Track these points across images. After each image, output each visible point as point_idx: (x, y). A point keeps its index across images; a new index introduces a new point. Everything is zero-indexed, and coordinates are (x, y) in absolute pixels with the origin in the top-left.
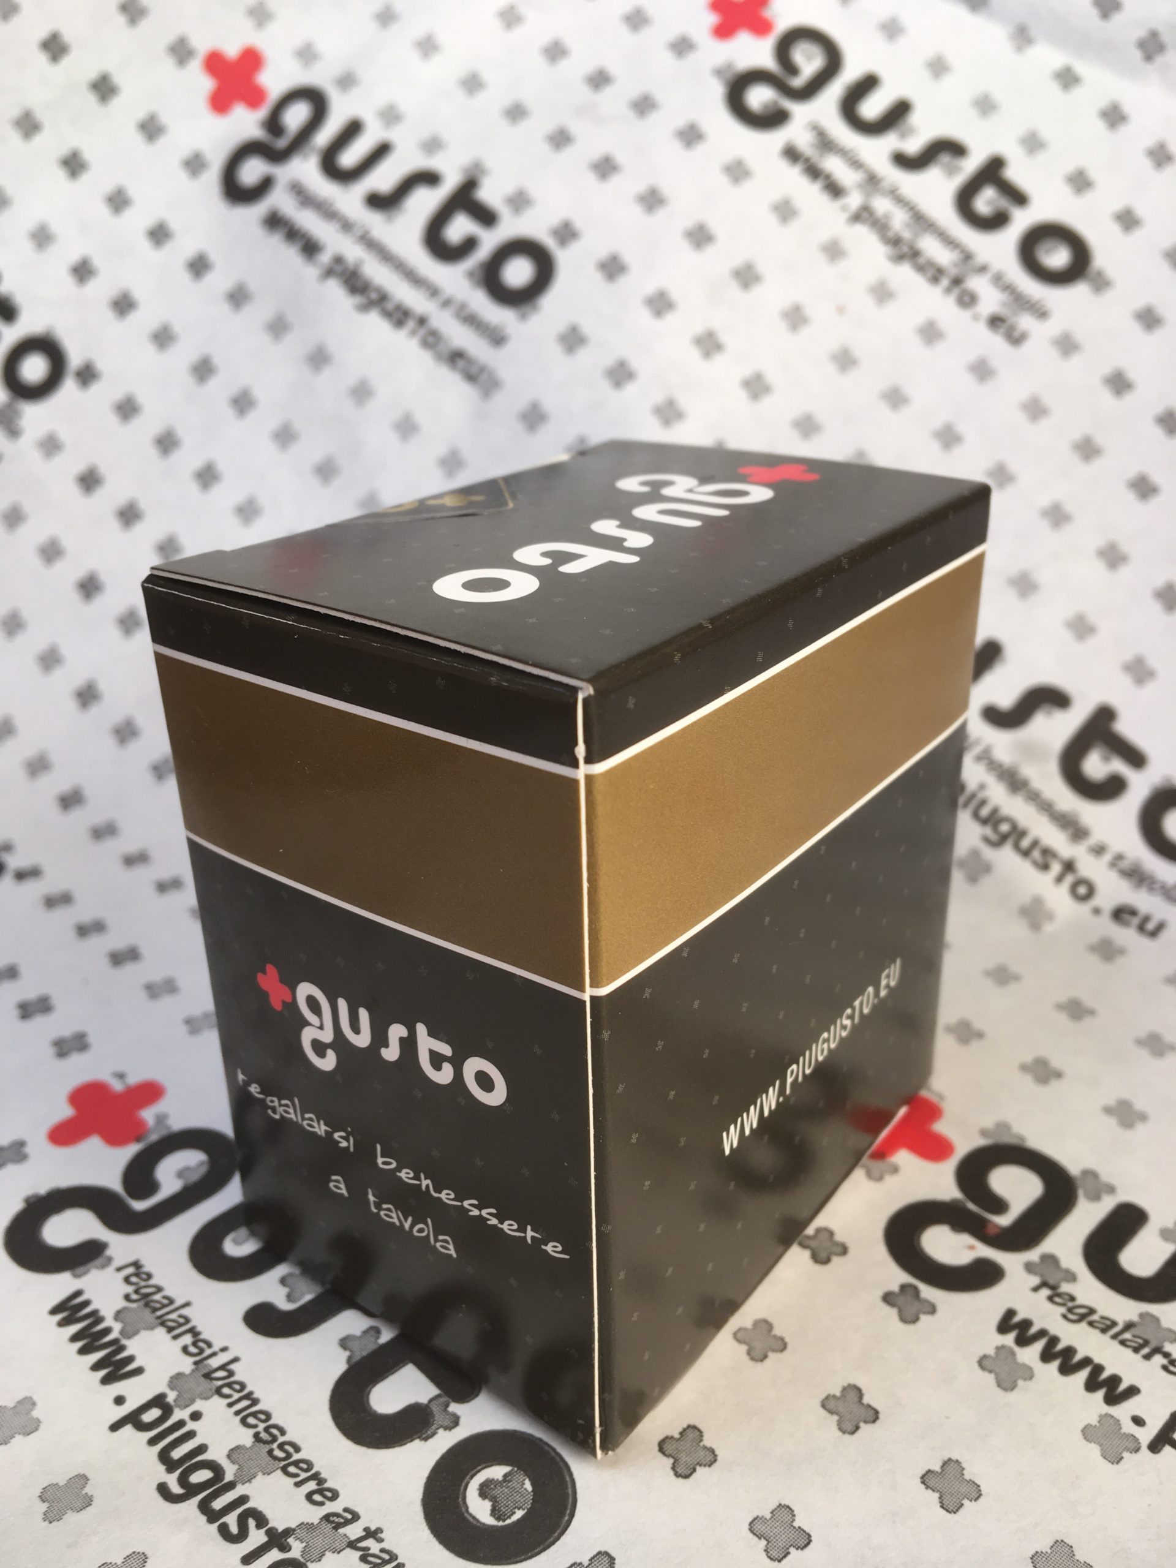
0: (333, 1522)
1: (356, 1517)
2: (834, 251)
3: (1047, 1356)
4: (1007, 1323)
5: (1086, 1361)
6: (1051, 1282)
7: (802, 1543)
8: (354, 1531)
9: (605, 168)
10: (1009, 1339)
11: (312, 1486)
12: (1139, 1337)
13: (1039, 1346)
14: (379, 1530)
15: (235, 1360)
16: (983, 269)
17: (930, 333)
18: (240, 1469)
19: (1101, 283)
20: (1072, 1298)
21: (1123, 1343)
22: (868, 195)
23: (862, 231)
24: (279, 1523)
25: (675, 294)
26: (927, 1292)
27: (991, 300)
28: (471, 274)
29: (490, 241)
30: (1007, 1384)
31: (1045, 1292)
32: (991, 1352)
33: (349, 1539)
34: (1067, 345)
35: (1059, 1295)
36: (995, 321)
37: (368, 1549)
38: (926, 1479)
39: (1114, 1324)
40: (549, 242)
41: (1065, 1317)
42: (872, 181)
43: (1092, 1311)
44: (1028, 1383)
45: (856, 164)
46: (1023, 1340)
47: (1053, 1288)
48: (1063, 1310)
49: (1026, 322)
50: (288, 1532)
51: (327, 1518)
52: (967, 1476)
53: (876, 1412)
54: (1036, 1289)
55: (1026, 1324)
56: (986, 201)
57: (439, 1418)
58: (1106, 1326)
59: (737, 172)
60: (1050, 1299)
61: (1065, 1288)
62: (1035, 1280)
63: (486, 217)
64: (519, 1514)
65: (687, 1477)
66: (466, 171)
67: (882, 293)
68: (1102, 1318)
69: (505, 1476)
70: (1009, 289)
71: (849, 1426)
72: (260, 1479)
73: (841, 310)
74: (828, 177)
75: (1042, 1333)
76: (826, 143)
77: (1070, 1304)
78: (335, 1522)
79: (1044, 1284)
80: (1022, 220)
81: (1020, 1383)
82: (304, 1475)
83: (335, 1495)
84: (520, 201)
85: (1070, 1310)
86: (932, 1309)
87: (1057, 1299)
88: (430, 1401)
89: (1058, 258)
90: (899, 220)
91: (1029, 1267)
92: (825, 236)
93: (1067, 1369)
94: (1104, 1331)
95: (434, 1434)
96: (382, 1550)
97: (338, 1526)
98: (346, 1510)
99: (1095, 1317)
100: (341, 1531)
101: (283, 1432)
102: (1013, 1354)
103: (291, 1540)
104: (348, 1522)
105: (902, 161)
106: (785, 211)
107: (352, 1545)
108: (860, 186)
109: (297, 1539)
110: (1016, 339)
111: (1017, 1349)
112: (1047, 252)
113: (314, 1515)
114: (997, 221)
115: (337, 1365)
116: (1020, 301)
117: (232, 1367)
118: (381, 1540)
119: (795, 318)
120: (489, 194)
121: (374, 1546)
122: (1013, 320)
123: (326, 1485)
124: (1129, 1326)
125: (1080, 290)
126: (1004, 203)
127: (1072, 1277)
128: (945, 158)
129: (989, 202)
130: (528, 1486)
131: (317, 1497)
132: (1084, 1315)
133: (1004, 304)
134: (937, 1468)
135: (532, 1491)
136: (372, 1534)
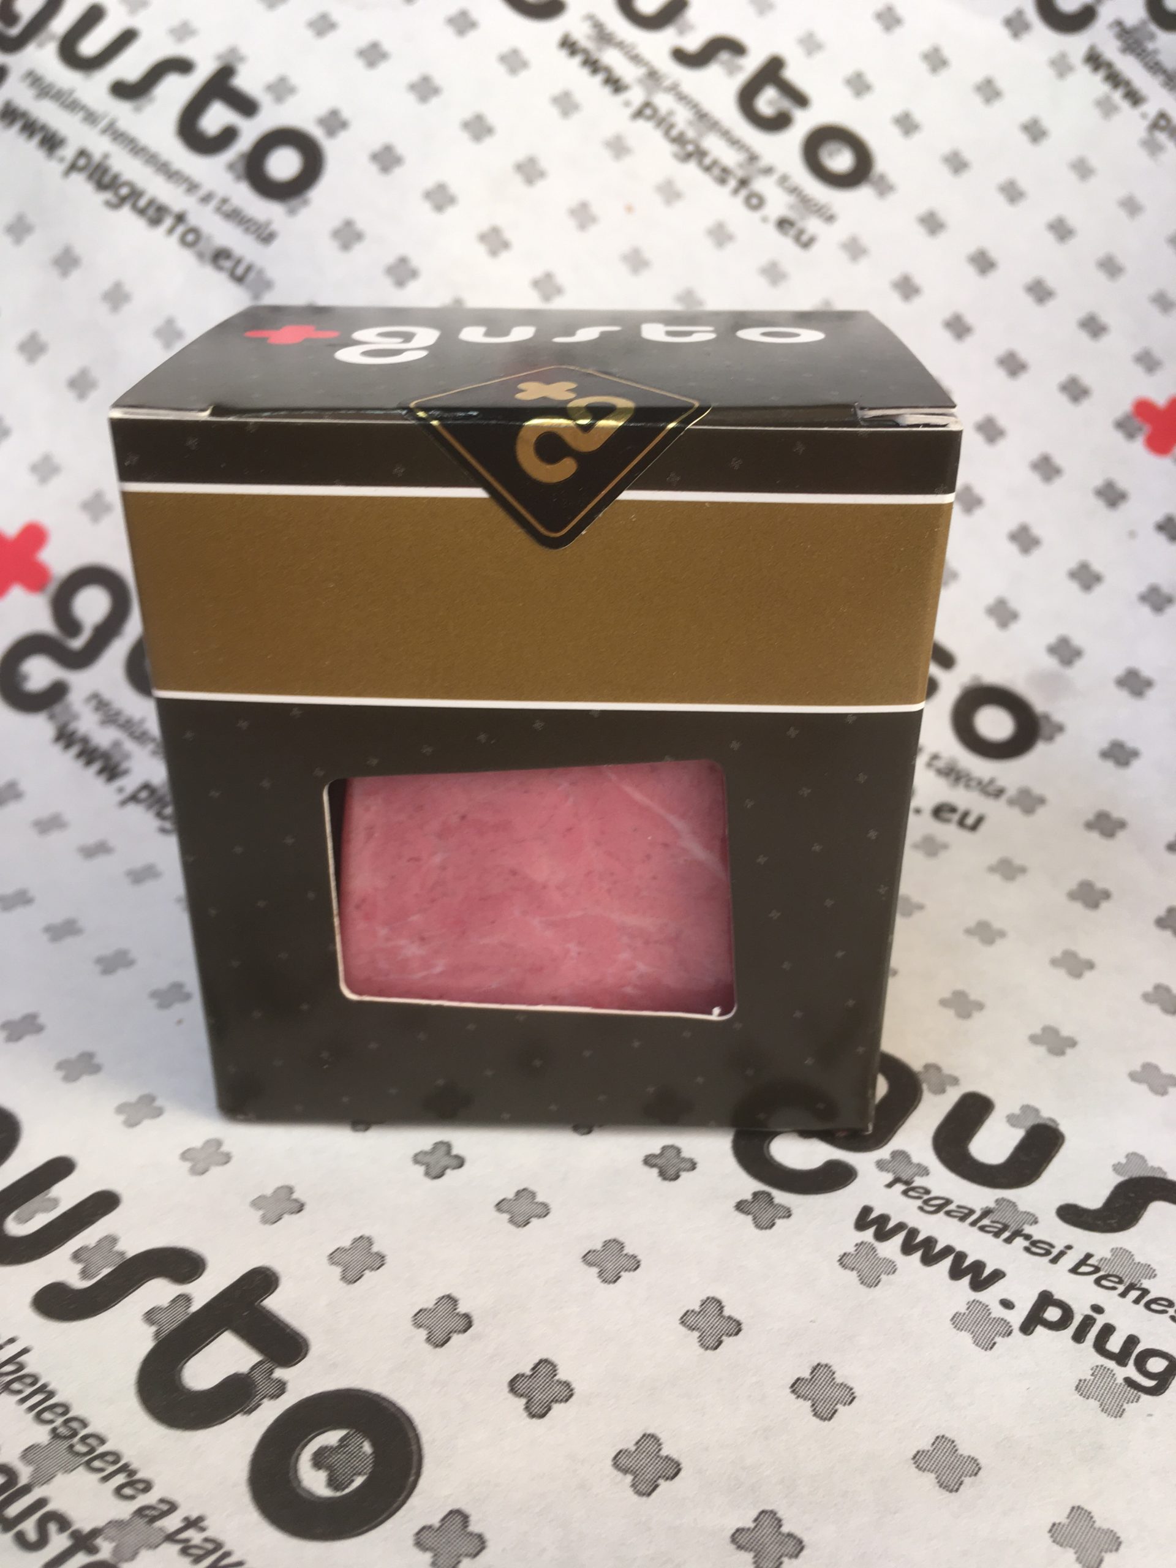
0: (146, 1516)
1: (173, 1507)
2: (618, 147)
3: (908, 1248)
4: (864, 1220)
5: (948, 1250)
6: (904, 1177)
7: (671, 1472)
8: (172, 1523)
9: (373, 55)
10: (868, 1235)
11: (120, 1479)
12: (998, 1222)
13: (899, 1239)
14: (200, 1519)
15: (25, 1351)
16: (768, 171)
17: (720, 235)
18: (36, 1471)
19: (884, 188)
20: (927, 1192)
21: (982, 1229)
22: (650, 91)
23: (645, 127)
24: (84, 1523)
25: (454, 188)
26: (781, 1197)
27: (778, 203)
28: (231, 167)
29: (250, 131)
30: (870, 1281)
31: (900, 1187)
32: (851, 1249)
33: (165, 1533)
34: (855, 249)
35: (913, 1189)
36: (783, 224)
37: (187, 1541)
38: (797, 1387)
39: (971, 1212)
40: (317, 133)
41: (921, 1209)
42: (653, 76)
43: (948, 1202)
44: (891, 1277)
45: (636, 59)
46: (883, 1235)
47: (907, 1183)
48: (919, 1203)
49: (813, 225)
50: (95, 1533)
51: (140, 1512)
52: (839, 1380)
53: (739, 1324)
54: (890, 1185)
55: (883, 1219)
56: (768, 101)
57: (262, 1386)
58: (965, 1215)
59: (514, 61)
60: (905, 1193)
61: (918, 1182)
62: (889, 1177)
63: (246, 106)
64: (359, 1481)
65: (542, 1416)
66: (219, 57)
67: (670, 193)
68: (959, 1207)
69: (342, 1440)
70: (794, 190)
71: (712, 1342)
72: (60, 1479)
73: (629, 209)
74: (608, 70)
75: (900, 1227)
76: (604, 36)
77: (926, 1197)
78: (148, 1515)
79: (897, 1180)
80: (804, 122)
81: (884, 1277)
82: (111, 1469)
83: (147, 1487)
84: (281, 89)
85: (926, 1202)
86: (788, 1214)
87: (911, 1193)
88: (253, 1368)
89: (841, 161)
90: (682, 118)
91: (881, 1165)
92: (609, 132)
93: (929, 1259)
94: (962, 1219)
95: (258, 1405)
96: (206, 1540)
97: (153, 1520)
98: (162, 1501)
99: (951, 1207)
100: (159, 1524)
101: (85, 1425)
102: (874, 1249)
103: (99, 1541)
104: (164, 1514)
105: (681, 56)
106: (566, 104)
107: (171, 1538)
108: (640, 81)
109: (106, 1539)
110: (806, 243)
111: (877, 1244)
112: (831, 155)
113: (124, 1510)
114: (779, 123)
115: (144, 1341)
116: (806, 203)
117: (23, 1359)
118: (203, 1529)
119: (583, 215)
120: (245, 81)
121: (195, 1536)
122: (800, 224)
123: (138, 1476)
124: (986, 1213)
125: (863, 194)
126: (786, 104)
127: (924, 1171)
128: (724, 56)
129: (771, 103)
130: (367, 1448)
131: (128, 1491)
132: (942, 1206)
133: (792, 207)
134: (806, 1374)
135: (373, 1453)
136: (193, 1523)
